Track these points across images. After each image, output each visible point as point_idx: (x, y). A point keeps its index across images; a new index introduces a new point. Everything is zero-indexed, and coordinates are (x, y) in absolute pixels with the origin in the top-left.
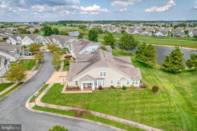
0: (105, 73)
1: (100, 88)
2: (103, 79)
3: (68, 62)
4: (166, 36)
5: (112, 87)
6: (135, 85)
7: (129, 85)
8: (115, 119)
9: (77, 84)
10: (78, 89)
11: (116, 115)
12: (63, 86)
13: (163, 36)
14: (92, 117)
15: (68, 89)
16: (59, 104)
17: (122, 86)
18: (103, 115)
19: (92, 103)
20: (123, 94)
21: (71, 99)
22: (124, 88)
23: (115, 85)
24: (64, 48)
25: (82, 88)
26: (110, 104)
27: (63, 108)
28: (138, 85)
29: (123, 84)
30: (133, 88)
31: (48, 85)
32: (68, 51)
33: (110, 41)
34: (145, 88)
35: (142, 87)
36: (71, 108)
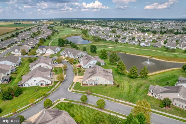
0: (98, 79)
1: (96, 85)
2: (97, 81)
3: (80, 70)
4: (148, 46)
5: (101, 84)
6: (111, 84)
7: (108, 84)
8: (101, 95)
9: (87, 83)
10: (87, 85)
11: (101, 94)
12: (81, 83)
13: (146, 46)
14: (93, 95)
15: (83, 85)
16: (81, 90)
17: (105, 84)
18: (97, 94)
19: (93, 90)
20: (105, 87)
21: (85, 89)
22: (106, 85)
23: (103, 84)
24: (76, 59)
25: (89, 84)
26: (99, 91)
27: (83, 92)
28: (112, 84)
29: (106, 83)
30: (110, 85)
31: (74, 83)
32: (78, 61)
33: (104, 55)
34: (115, 85)
35: (114, 85)
36: (85, 92)
